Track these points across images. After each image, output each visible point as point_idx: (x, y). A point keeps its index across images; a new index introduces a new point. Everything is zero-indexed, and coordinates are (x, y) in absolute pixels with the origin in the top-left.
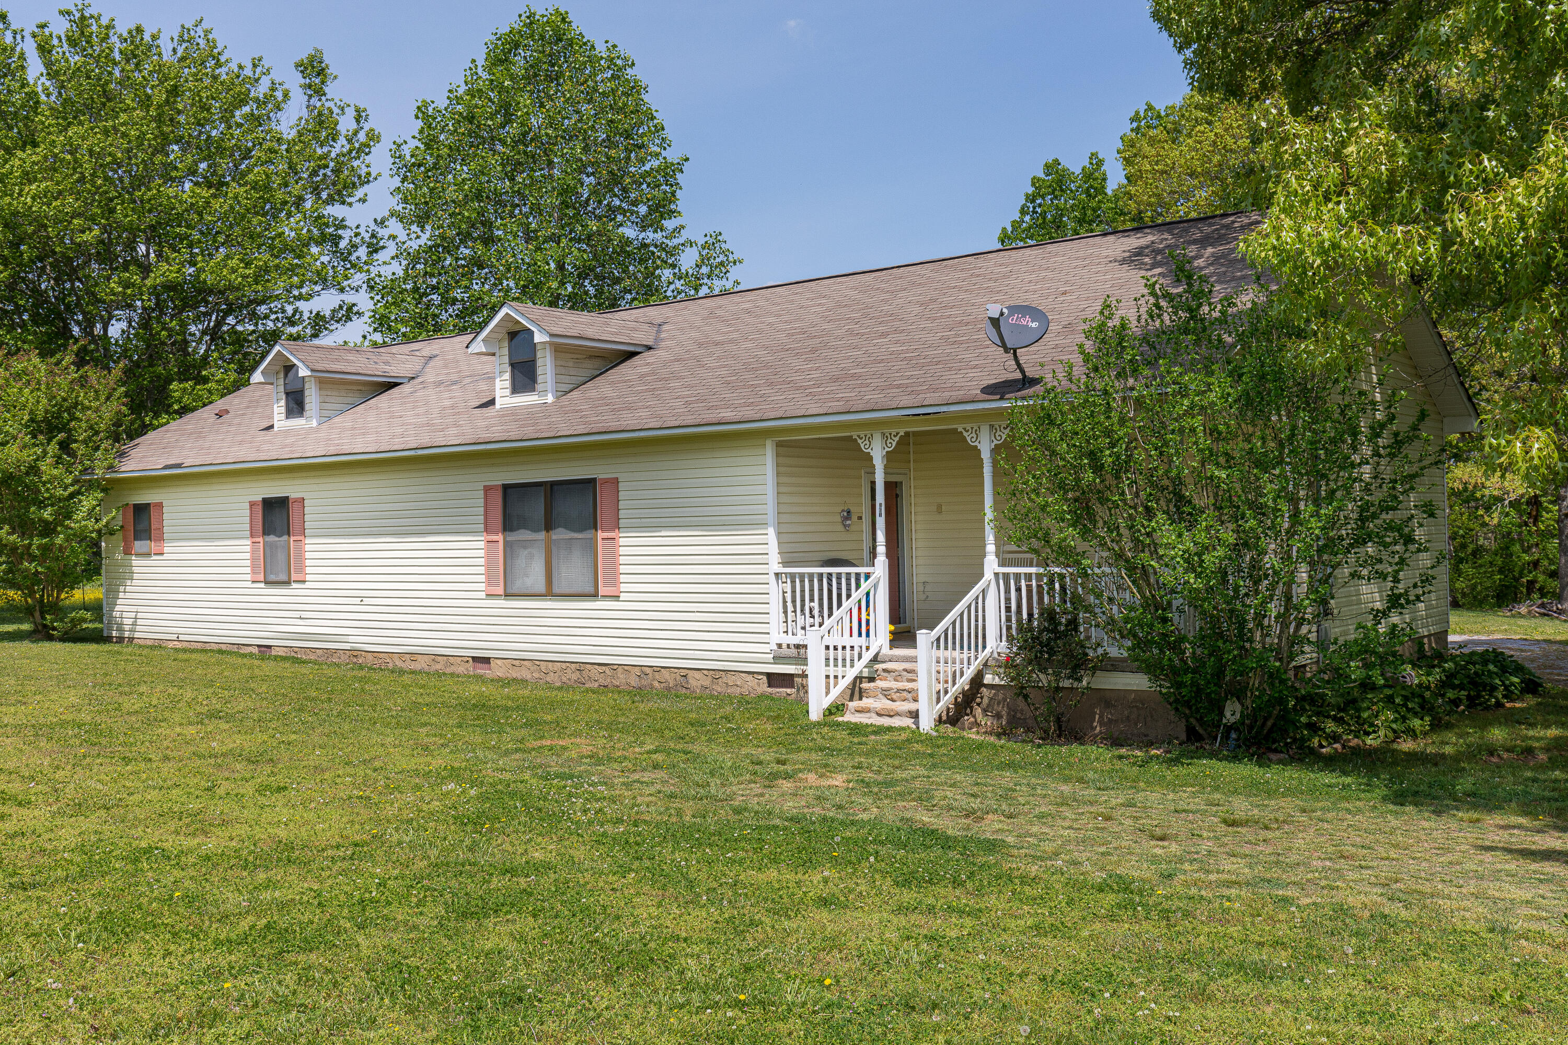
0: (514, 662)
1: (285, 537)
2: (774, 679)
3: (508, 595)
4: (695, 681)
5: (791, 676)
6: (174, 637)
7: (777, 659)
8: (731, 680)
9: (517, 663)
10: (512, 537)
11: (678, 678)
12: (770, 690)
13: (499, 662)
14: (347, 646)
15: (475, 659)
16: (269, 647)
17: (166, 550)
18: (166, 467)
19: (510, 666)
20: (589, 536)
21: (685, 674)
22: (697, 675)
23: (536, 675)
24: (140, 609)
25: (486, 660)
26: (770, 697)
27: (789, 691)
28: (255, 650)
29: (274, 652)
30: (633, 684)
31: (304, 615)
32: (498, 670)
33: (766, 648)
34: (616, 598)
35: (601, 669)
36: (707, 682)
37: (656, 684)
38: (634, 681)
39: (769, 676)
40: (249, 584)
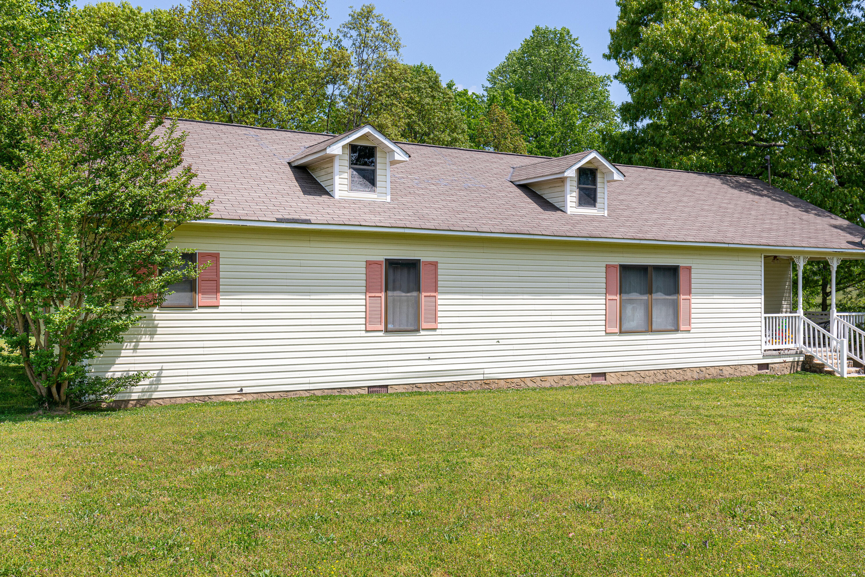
0: (623, 374)
1: (415, 294)
2: (762, 367)
3: (622, 332)
4: (727, 372)
5: (767, 364)
6: (235, 391)
7: (764, 357)
8: (743, 369)
9: (625, 374)
10: (625, 297)
11: (718, 371)
12: (760, 372)
13: (612, 374)
14: (481, 377)
15: (594, 375)
16: (386, 386)
17: (222, 302)
18: (279, 221)
19: (620, 376)
20: (675, 297)
21: (720, 368)
22: (728, 368)
23: (638, 379)
24: (165, 366)
25: (603, 375)
26: (760, 375)
27: (767, 371)
28: (365, 392)
29: (390, 391)
30: (695, 377)
31: (432, 356)
32: (611, 380)
33: (759, 352)
34: (688, 331)
35: (677, 371)
36: (731, 371)
37: (707, 376)
38: (696, 376)
39: (759, 365)
40: (363, 333)
